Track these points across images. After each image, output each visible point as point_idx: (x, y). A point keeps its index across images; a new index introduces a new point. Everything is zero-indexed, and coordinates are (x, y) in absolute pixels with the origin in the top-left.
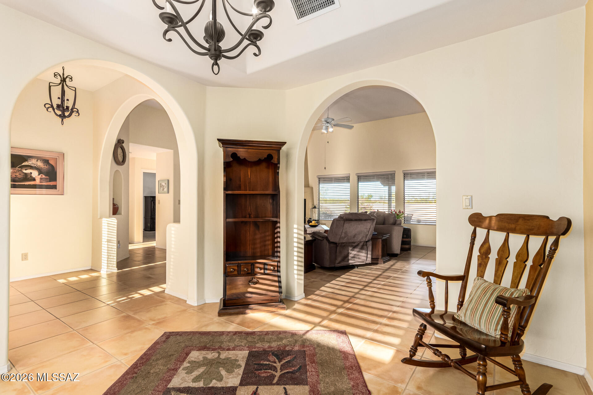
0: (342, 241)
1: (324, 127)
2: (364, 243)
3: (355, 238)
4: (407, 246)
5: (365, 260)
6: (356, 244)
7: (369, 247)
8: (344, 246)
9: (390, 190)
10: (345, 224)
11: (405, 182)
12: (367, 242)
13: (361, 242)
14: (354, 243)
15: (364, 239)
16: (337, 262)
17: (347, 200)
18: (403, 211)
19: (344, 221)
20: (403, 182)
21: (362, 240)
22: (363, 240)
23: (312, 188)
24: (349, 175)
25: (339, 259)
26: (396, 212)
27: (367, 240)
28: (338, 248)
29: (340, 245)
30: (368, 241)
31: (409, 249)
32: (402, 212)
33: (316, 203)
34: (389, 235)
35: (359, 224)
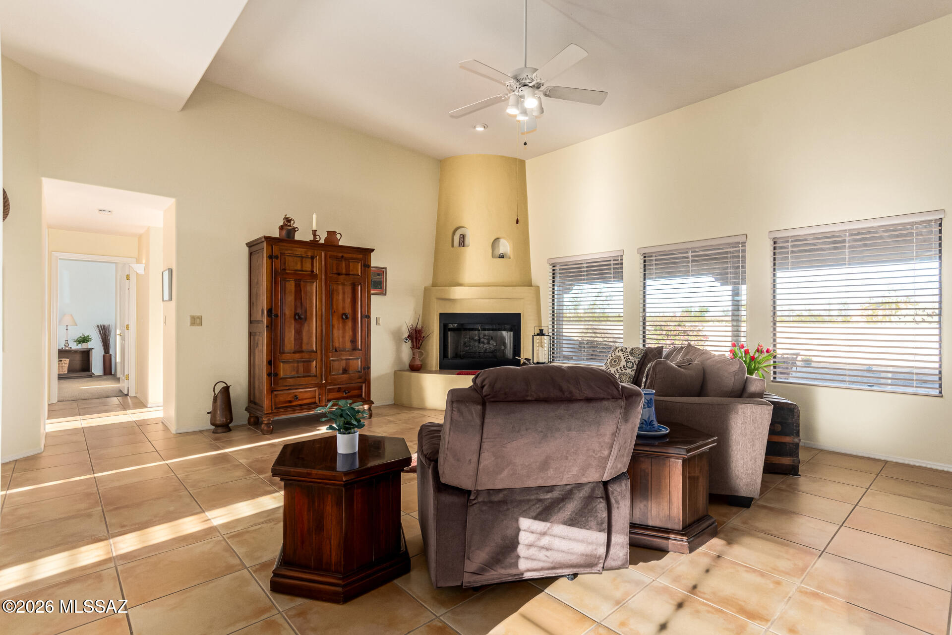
0: (486, 484)
1: (512, 99)
2: (593, 490)
3: (551, 472)
4: (786, 461)
5: (599, 558)
6: (555, 494)
7: (617, 502)
8: (504, 502)
9: (736, 293)
10: (487, 416)
11: (778, 274)
12: (605, 484)
13: (580, 486)
14: (548, 492)
15: (593, 476)
16: (471, 566)
17: (617, 315)
18: (771, 348)
19: (484, 404)
20: (771, 275)
21: (584, 480)
22: (590, 479)
23: (538, 288)
24: (620, 254)
25: (479, 557)
26: (747, 352)
27: (606, 478)
28: (473, 512)
29: (480, 499)
30: (616, 479)
31: (793, 471)
32: (768, 351)
33: (546, 323)
34: (713, 442)
35: (560, 418)
